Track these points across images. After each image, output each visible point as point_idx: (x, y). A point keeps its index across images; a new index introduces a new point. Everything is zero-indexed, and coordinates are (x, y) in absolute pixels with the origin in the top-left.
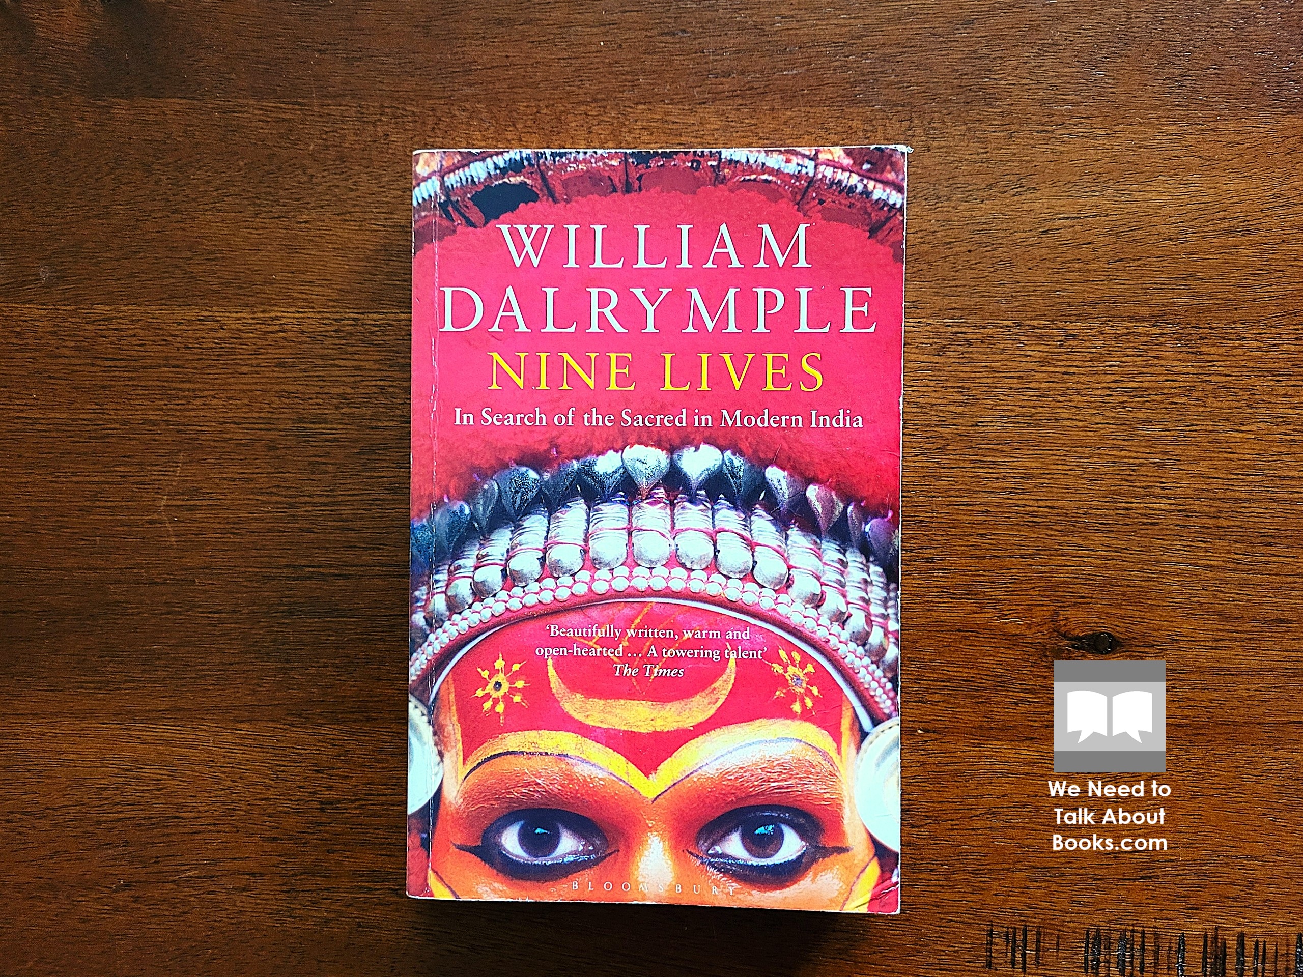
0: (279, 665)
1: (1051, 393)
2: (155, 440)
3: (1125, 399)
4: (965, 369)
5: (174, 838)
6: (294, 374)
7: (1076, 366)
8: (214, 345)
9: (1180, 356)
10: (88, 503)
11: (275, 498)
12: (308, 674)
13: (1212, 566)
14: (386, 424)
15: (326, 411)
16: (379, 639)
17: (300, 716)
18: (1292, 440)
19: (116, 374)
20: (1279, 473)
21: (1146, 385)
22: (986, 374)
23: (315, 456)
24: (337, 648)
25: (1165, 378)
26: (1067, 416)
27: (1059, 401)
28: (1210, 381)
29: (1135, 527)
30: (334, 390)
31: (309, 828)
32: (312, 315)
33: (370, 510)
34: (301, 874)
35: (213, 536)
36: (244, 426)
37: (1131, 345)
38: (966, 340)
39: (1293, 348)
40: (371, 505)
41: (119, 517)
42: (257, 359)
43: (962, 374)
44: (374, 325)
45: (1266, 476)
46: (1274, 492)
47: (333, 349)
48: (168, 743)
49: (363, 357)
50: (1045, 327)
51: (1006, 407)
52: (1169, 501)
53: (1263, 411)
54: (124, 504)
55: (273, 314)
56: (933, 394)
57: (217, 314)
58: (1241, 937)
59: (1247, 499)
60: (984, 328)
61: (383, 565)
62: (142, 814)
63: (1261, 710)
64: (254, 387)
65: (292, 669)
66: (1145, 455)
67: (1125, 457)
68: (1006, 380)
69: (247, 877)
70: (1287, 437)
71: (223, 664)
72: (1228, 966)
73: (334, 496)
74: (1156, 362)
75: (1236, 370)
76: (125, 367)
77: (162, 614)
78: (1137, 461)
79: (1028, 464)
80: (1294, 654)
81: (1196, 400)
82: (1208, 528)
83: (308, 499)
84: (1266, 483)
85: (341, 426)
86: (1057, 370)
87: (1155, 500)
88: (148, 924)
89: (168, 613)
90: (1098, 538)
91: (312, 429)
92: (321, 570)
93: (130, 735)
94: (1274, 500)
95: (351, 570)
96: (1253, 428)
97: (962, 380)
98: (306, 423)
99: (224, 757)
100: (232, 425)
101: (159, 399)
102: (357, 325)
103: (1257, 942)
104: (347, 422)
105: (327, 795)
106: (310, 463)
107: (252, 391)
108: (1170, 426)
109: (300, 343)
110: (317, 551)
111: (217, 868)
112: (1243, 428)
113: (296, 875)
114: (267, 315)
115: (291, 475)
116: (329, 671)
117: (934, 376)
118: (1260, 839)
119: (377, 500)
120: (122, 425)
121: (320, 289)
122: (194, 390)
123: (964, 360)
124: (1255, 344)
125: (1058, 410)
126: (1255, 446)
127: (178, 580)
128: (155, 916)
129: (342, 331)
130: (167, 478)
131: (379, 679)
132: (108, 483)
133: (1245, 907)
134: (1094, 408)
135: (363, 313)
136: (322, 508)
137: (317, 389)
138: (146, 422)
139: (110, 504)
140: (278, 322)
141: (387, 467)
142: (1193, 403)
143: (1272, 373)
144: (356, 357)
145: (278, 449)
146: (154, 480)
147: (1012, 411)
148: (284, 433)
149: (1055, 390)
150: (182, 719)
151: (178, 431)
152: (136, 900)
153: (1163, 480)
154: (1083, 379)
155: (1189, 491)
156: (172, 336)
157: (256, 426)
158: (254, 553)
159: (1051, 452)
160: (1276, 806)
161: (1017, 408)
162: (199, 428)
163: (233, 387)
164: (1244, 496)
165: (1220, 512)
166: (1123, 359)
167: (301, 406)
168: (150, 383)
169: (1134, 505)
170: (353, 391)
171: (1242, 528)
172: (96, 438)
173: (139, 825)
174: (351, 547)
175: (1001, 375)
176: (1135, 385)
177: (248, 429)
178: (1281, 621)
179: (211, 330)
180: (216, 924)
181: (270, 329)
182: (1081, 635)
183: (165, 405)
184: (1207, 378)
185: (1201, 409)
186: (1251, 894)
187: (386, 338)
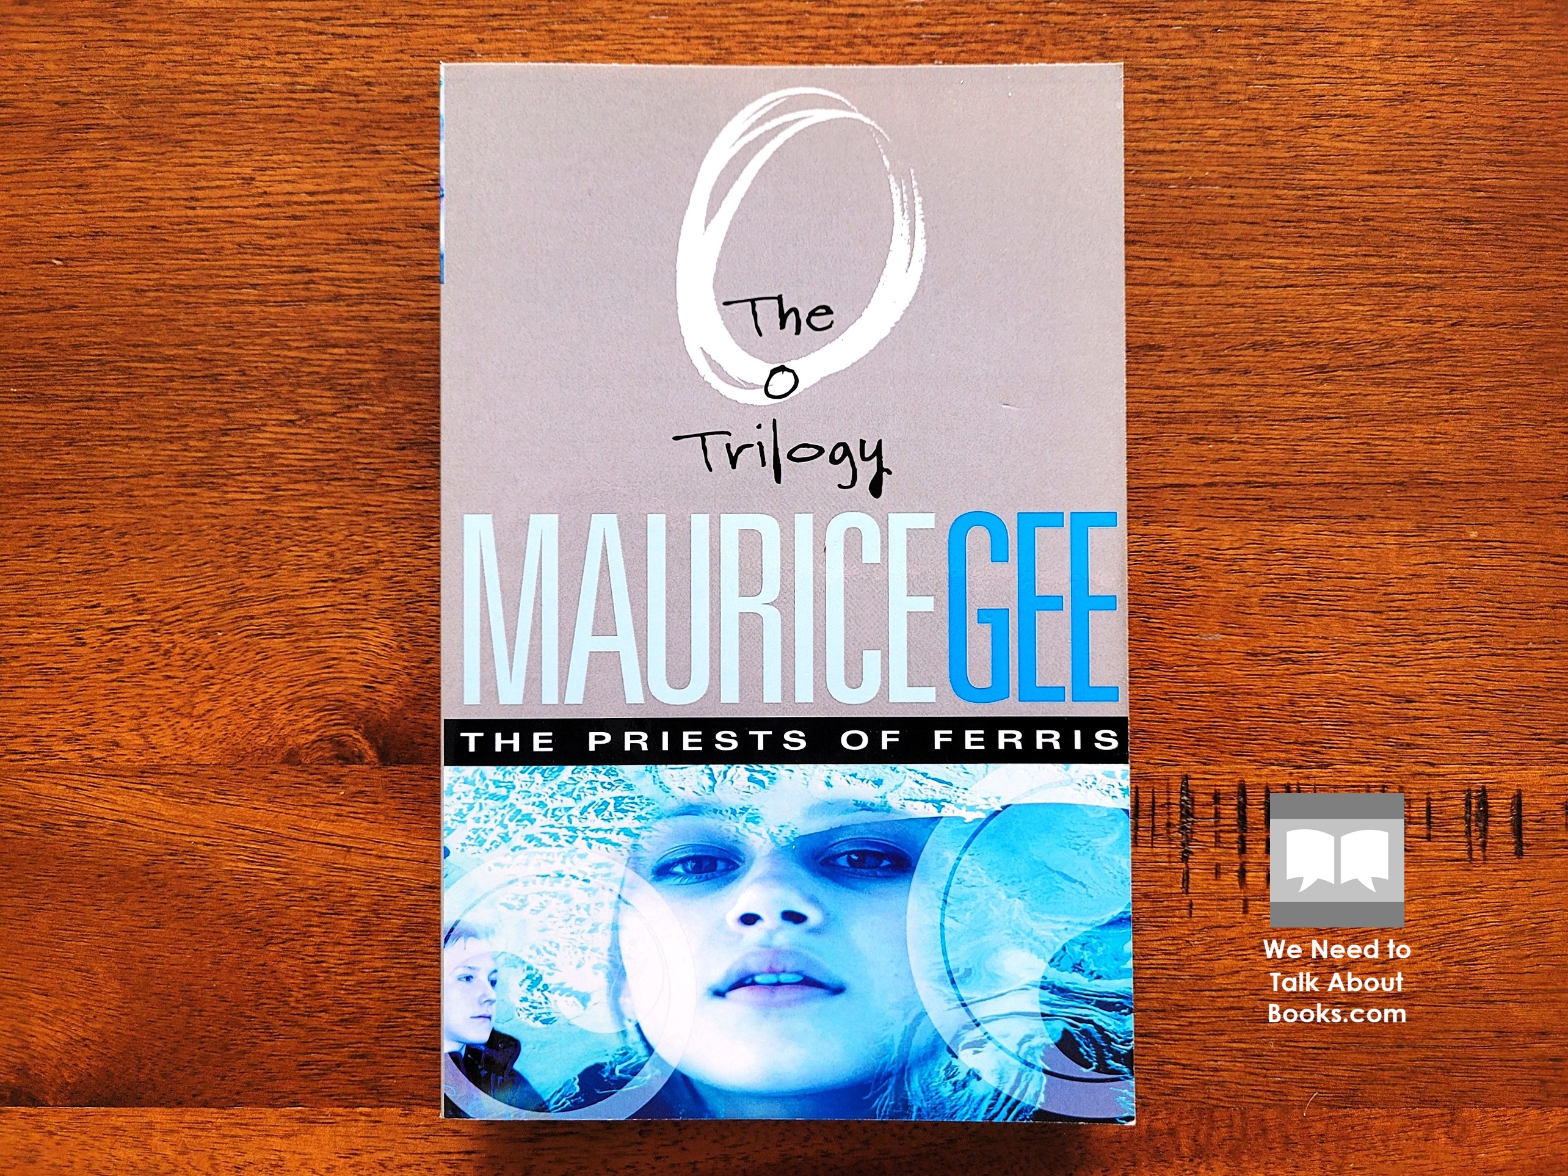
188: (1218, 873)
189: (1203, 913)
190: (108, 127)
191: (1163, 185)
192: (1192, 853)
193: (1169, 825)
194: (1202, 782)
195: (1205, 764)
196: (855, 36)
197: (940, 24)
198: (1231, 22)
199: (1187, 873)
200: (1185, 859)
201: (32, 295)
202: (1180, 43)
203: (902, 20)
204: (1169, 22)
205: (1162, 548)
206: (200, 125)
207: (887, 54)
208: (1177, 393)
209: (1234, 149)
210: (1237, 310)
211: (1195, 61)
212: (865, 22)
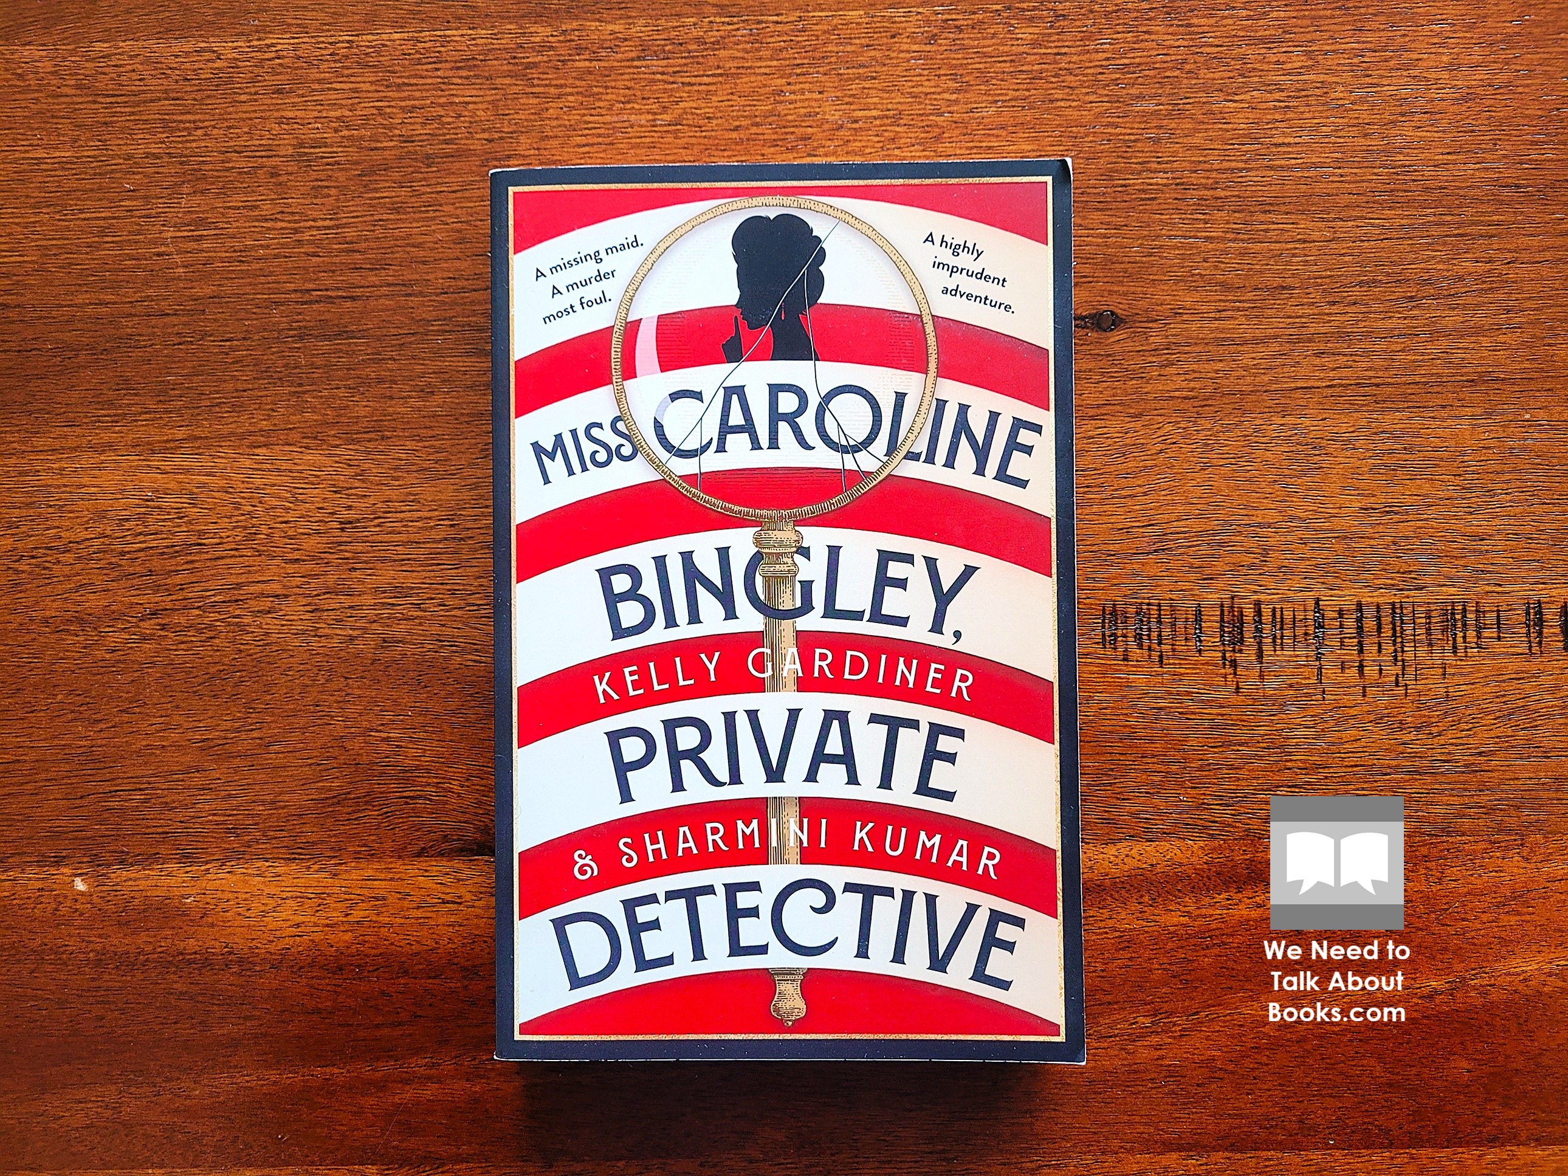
0: (293, 389)
1: (1044, 75)
2: (158, 173)
3: (1118, 76)
4: (956, 56)
5: (196, 565)
6: (293, 100)
7: (1067, 46)
8: (212, 76)
9: (1171, 30)
10: (97, 239)
11: (280, 224)
12: (321, 397)
13: (1211, 238)
14: (385, 144)
15: (325, 135)
16: (390, 359)
17: (315, 438)
18: (1286, 107)
19: (118, 109)
20: (1275, 141)
21: (1137, 60)
22: (978, 60)
23: (317, 180)
24: (348, 369)
25: (1157, 52)
26: (1061, 97)
27: (1052, 82)
28: (1202, 53)
29: (1133, 204)
30: (332, 114)
31: (330, 548)
32: (307, 40)
33: (373, 231)
34: (324, 594)
35: (220, 265)
36: (245, 154)
37: (1121, 21)
38: (956, 27)
39: (1282, 14)
40: (375, 225)
41: (126, 251)
42: (254, 86)
43: (954, 62)
44: (368, 47)
45: (1262, 144)
46: (1271, 160)
47: (328, 72)
48: (187, 471)
49: (359, 79)
50: (1034, 9)
51: (999, 92)
52: (1166, 176)
53: (1256, 79)
54: (131, 237)
55: (268, 42)
56: (926, 83)
57: (214, 45)
58: (1258, 604)
59: (1245, 169)
60: (974, 13)
61: (389, 285)
62: (166, 543)
63: (1266, 378)
64: (253, 115)
65: (304, 393)
66: (1140, 131)
67: (1121, 134)
68: (999, 65)
69: (271, 599)
70: (1282, 104)
71: (237, 391)
72: (1246, 634)
73: (337, 219)
74: (1147, 37)
75: (1227, 40)
76: (126, 102)
77: (174, 345)
78: (1132, 137)
79: (1023, 147)
80: (1298, 320)
81: (1187, 73)
82: (1206, 200)
83: (312, 223)
84: (1263, 151)
85: (340, 149)
86: (1049, 51)
87: (1152, 175)
88: (176, 650)
89: (180, 344)
90: (1096, 215)
91: (311, 153)
92: (329, 293)
93: (149, 466)
94: (1271, 168)
95: (358, 292)
96: (1247, 97)
97: (955, 67)
98: (305, 147)
99: (243, 482)
100: (233, 154)
101: (160, 132)
102: (352, 47)
103: (1274, 609)
104: (347, 144)
105: (346, 515)
106: (313, 187)
107: (251, 119)
108: (1163, 99)
109: (296, 68)
110: (323, 274)
111: (241, 592)
112: (1236, 98)
113: (319, 595)
114: (261, 43)
115: (294, 200)
116: (342, 393)
117: (927, 64)
118: (1273, 506)
119: (380, 220)
120: (125, 159)
121: (314, 13)
122: (194, 122)
123: (956, 47)
124: (1244, 13)
125: (1053, 91)
126: (1249, 115)
127: (189, 310)
128: (183, 643)
129: (338, 54)
130: (172, 210)
131: (391, 398)
132: (114, 218)
133: (1260, 574)
134: (1088, 87)
135: (357, 35)
136: (327, 232)
137: (316, 114)
138: (147, 155)
139: (117, 239)
140: (274, 49)
141: (389, 187)
142: (1185, 76)
143: (1263, 40)
144: (352, 79)
145: (280, 175)
146: (160, 213)
147: (1006, 95)
148: (285, 159)
149: (1047, 70)
150: (199, 448)
151: (181, 163)
152: (163, 627)
153: (1160, 155)
154: (1075, 58)
155: (1184, 164)
156: (171, 69)
157: (258, 154)
158: (262, 279)
159: (1046, 134)
160: (1287, 472)
161: (1010, 92)
162: (201, 159)
163: (232, 116)
164: (1241, 165)
165: (1217, 183)
166: (1115, 36)
167: (301, 132)
168: (152, 116)
169: (1132, 182)
170: (351, 114)
171: (1240, 198)
172: (100, 174)
173: (163, 554)
174: (357, 269)
175: (993, 59)
176: (1126, 61)
177: (249, 157)
178: (1284, 288)
179: (208, 61)
180: (242, 647)
181: (267, 56)
182: (1084, 314)
183: (168, 137)
184: (1198, 50)
185: (1194, 82)
186: (1265, 561)
187: (381, 59)
188: (1343, 668)
189: (1333, 697)
190: (523, 156)
191: (1290, 168)
192: (1323, 654)
193: (1306, 634)
194: (1330, 603)
195: (1331, 589)
196: (1060, 69)
197: (1123, 58)
198: (1338, 47)
199: (1321, 668)
200: (1318, 659)
201: (474, 279)
202: (1300, 64)
203: (1094, 56)
204: (1291, 49)
205: (1296, 434)
206: (589, 153)
207: (1084, 81)
208: (1304, 320)
209: (1342, 140)
210: (1347, 259)
211: (1312, 77)
212: (1067, 59)
